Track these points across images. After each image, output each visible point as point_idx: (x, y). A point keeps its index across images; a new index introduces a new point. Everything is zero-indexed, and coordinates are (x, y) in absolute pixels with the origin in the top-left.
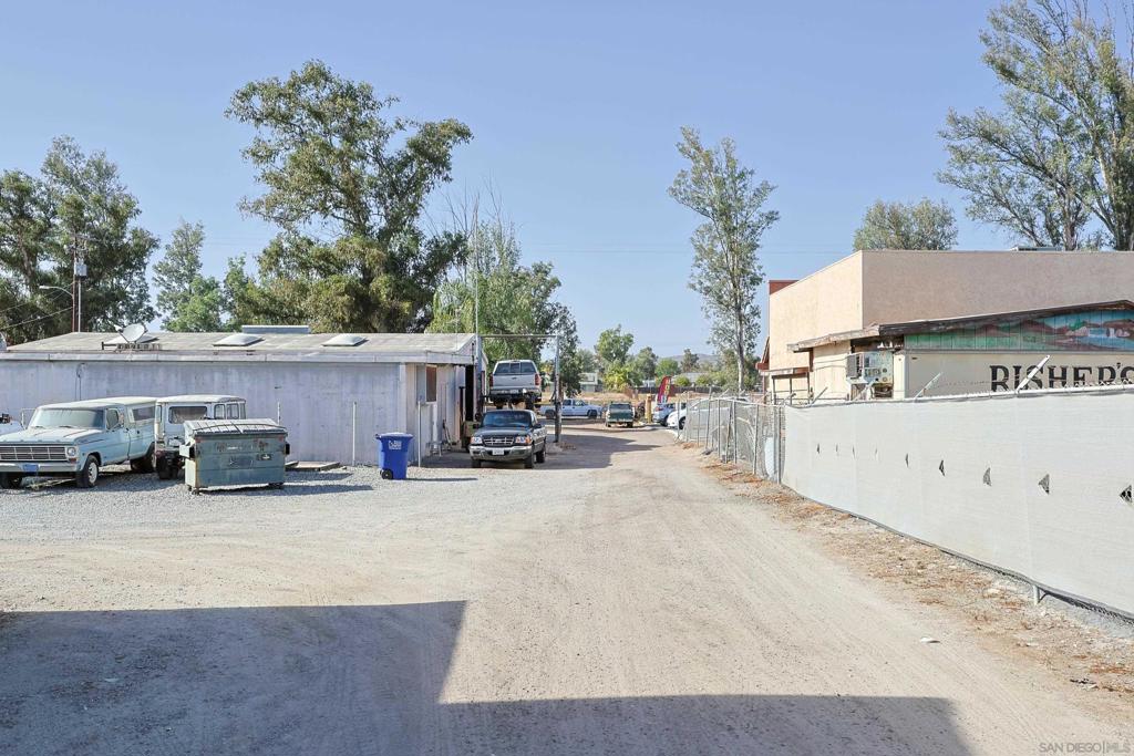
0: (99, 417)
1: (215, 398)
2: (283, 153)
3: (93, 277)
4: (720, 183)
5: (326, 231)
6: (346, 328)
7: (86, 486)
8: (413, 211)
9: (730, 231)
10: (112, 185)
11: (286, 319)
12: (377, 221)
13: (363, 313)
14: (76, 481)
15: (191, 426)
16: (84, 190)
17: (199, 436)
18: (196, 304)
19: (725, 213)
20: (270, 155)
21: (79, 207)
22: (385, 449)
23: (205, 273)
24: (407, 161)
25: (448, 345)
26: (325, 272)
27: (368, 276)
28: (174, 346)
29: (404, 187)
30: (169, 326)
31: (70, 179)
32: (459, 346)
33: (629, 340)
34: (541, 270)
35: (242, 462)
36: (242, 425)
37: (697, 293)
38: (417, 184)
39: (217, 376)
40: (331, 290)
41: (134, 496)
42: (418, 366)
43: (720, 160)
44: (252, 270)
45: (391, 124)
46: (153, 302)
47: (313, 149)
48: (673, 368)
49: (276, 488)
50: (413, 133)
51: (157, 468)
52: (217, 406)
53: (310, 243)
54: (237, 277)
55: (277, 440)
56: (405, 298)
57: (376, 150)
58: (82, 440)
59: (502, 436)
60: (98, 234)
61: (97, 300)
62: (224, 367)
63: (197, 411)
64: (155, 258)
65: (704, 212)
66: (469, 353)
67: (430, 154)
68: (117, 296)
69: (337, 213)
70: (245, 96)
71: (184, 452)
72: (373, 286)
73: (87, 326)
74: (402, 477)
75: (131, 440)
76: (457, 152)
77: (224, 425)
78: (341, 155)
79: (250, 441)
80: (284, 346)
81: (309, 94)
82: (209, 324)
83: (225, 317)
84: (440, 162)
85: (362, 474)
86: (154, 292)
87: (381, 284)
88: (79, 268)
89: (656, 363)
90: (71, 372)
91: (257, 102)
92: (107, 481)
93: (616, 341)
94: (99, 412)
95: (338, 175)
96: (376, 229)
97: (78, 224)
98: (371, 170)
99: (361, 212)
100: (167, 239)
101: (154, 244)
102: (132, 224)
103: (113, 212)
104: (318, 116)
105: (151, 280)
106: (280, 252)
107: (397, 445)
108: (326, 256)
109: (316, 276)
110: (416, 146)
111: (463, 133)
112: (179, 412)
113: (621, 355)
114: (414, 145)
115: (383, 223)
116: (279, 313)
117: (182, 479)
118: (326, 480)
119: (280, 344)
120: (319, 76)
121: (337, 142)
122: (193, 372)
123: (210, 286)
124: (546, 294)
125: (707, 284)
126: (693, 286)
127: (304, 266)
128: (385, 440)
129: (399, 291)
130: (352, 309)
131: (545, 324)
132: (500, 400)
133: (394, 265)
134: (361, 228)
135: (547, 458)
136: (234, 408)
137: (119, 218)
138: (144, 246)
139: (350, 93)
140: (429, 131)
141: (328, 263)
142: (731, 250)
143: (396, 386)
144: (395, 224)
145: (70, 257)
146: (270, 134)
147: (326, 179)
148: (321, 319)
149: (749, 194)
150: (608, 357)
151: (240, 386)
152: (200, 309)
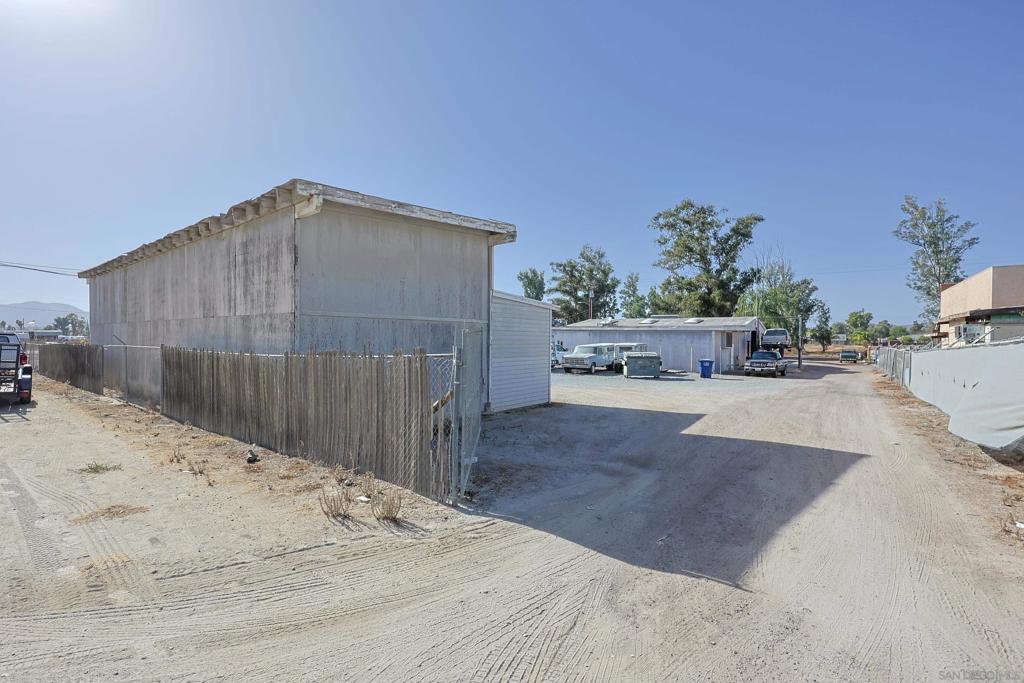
0: (595, 350)
1: (635, 344)
2: (672, 241)
3: (597, 298)
4: (932, 226)
5: (691, 272)
6: (699, 315)
7: (591, 374)
8: (733, 260)
9: (937, 253)
10: (603, 260)
11: (672, 312)
12: (715, 266)
13: (707, 308)
14: (588, 372)
15: (626, 354)
16: (594, 264)
17: (628, 357)
18: (635, 306)
19: (934, 242)
20: (666, 241)
21: (591, 271)
22: (702, 365)
23: (639, 293)
24: (729, 238)
25: (741, 322)
26: (689, 291)
27: (710, 291)
28: (624, 324)
29: (728, 249)
30: (625, 315)
31: (589, 260)
32: (747, 323)
33: (870, 317)
34: (805, 282)
35: (644, 367)
36: (644, 354)
37: (911, 290)
38: (735, 247)
39: (638, 336)
40: (692, 299)
41: (607, 377)
42: (723, 332)
43: (933, 213)
44: (659, 291)
45: (723, 221)
46: (618, 307)
47: (684, 238)
48: (903, 331)
49: (656, 378)
50: (733, 224)
51: (615, 369)
52: (636, 347)
53: (683, 278)
54: (653, 294)
55: (657, 360)
56: (728, 300)
57: (715, 234)
58: (590, 358)
59: (760, 363)
60: (598, 281)
61: (597, 306)
62: (640, 332)
63: (629, 349)
64: (620, 288)
65: (918, 244)
66: (753, 325)
67: (742, 232)
68: (605, 304)
69: (696, 264)
70: (657, 218)
71: (623, 363)
72: (712, 296)
73: (594, 317)
74: (709, 377)
75: (607, 358)
76: (756, 230)
77: (638, 354)
78: (697, 239)
79: (646, 360)
80: (667, 324)
81: (683, 214)
82: (642, 315)
83: (648, 311)
84: (747, 235)
85: (692, 375)
86: (619, 302)
87: (716, 295)
88: (592, 294)
89: (891, 329)
90: (587, 334)
91: (661, 221)
92: (598, 372)
93: (861, 317)
94: (596, 348)
95: (697, 248)
96: (714, 270)
97: (591, 277)
98: (713, 243)
99: (707, 263)
100: (624, 280)
101: (618, 282)
102: (611, 276)
103: (604, 272)
104: (688, 223)
105: (618, 298)
106: (669, 283)
107: (707, 364)
108: (690, 284)
109: (686, 293)
110: (735, 231)
111: (760, 219)
112: (623, 349)
113: (865, 325)
114: (733, 230)
115: (718, 267)
116: (669, 309)
117: (622, 373)
118: (679, 376)
119: (667, 323)
120: (689, 205)
121: (696, 233)
122: (629, 334)
123: (643, 298)
124: (809, 295)
125: (919, 284)
126: (909, 285)
127: (680, 288)
128: (702, 362)
129: (724, 297)
130: (702, 306)
131: (808, 310)
132: (767, 347)
133: (723, 285)
134: (708, 271)
135: (787, 375)
136: (642, 348)
137: (606, 274)
138: (616, 283)
139: (702, 211)
140: (740, 222)
141: (692, 287)
142: (938, 263)
143: (710, 340)
144: (724, 266)
145: (588, 290)
146: (666, 233)
147: (691, 250)
148: (687, 311)
149: (955, 230)
150: (856, 326)
151: (646, 340)
152: (637, 308)
